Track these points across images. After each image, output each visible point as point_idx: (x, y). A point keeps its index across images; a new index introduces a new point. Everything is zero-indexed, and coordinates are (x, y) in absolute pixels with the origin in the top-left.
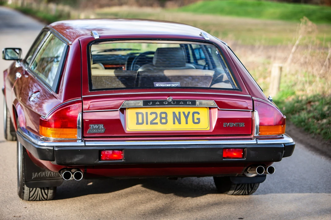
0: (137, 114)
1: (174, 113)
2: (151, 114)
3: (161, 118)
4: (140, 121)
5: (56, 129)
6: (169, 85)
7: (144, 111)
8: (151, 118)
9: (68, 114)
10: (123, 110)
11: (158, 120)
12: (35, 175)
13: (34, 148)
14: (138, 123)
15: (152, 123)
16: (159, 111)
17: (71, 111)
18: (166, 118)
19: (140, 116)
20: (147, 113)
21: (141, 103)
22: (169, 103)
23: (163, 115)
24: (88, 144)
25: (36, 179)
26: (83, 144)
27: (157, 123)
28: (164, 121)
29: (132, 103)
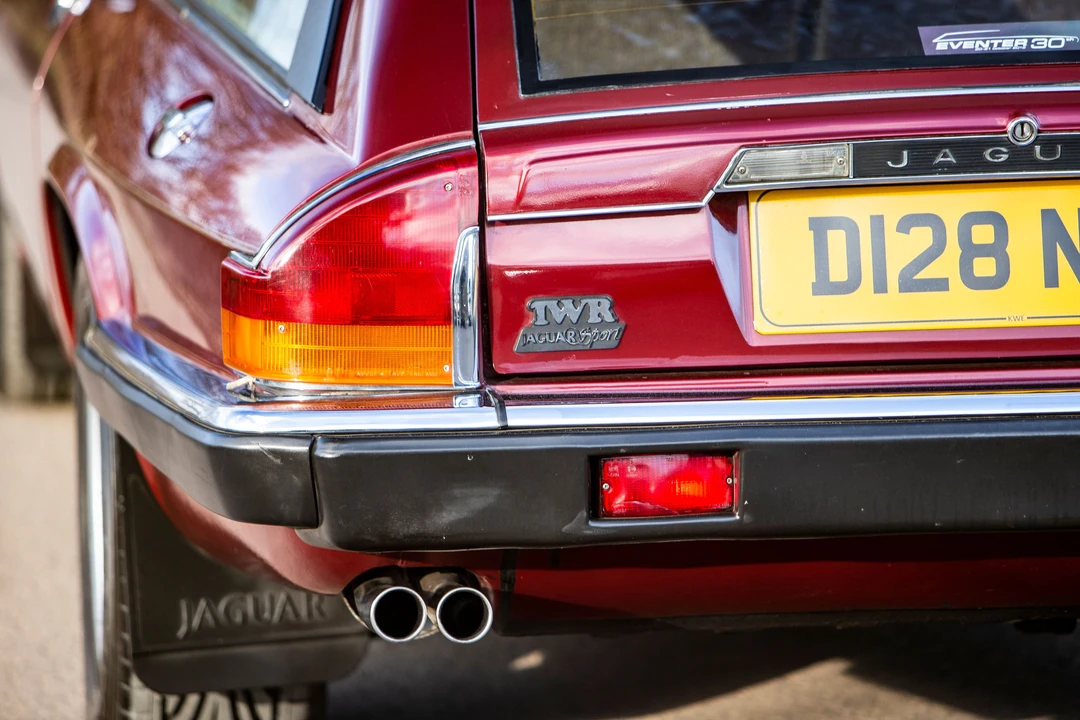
0: (820, 227)
1: (1050, 217)
2: (907, 223)
3: (970, 251)
4: (838, 272)
5: (322, 329)
6: (1019, 43)
7: (858, 208)
8: (903, 249)
9: (390, 236)
10: (728, 208)
11: (947, 265)
12: (193, 616)
13: (191, 445)
14: (824, 286)
15: (909, 284)
16: (952, 204)
17: (409, 218)
18: (998, 250)
19: (836, 239)
20: (878, 222)
21: (839, 160)
22: (1021, 158)
23: (983, 234)
24: (518, 417)
25: (202, 637)
26: (489, 419)
27: (941, 285)
28: (985, 267)
29: (785, 161)
